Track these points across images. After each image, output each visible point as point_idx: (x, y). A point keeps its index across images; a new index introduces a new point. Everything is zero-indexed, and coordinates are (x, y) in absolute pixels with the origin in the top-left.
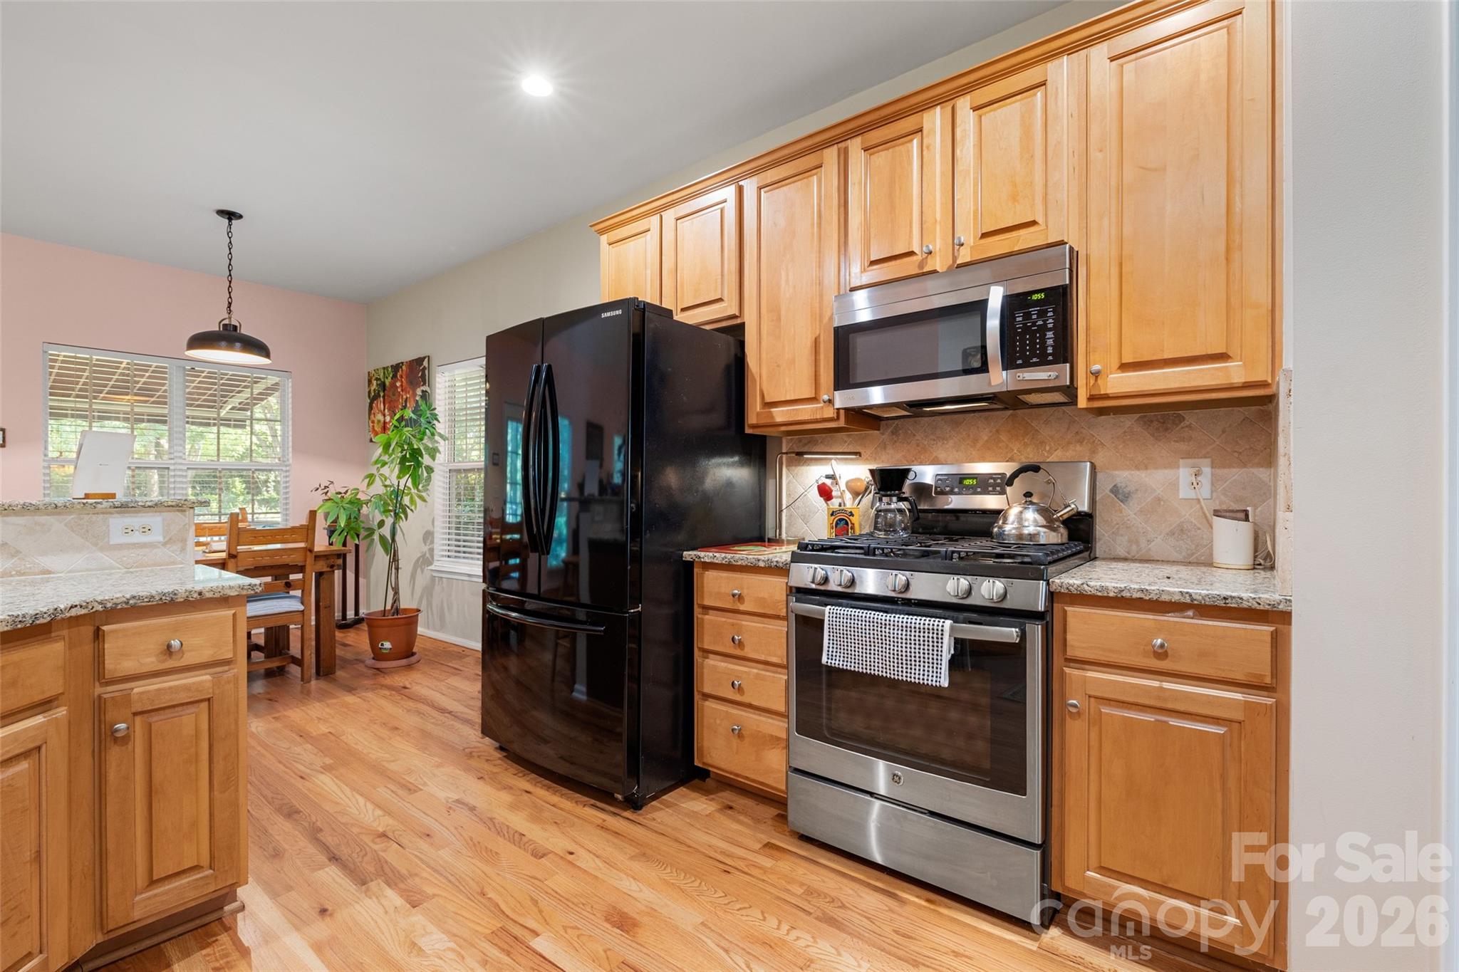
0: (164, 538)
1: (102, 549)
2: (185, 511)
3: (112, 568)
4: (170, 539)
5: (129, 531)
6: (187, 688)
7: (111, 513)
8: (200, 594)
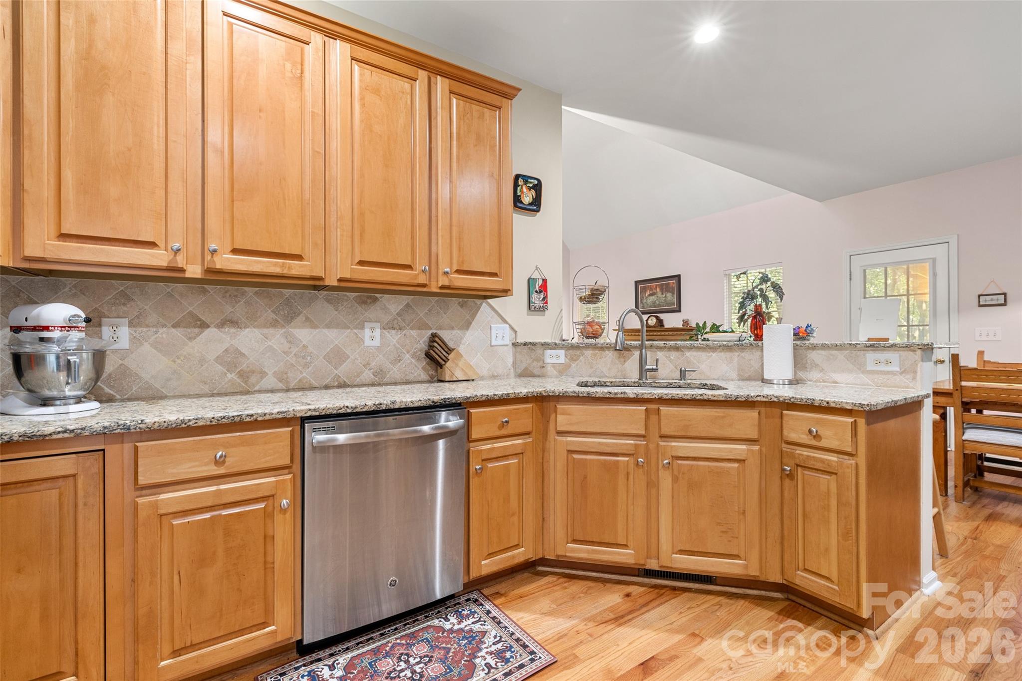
0: (900, 369)
1: (863, 372)
2: (915, 351)
3: (868, 385)
4: (905, 370)
5: (878, 362)
6: (822, 461)
7: (868, 351)
8: (828, 403)
